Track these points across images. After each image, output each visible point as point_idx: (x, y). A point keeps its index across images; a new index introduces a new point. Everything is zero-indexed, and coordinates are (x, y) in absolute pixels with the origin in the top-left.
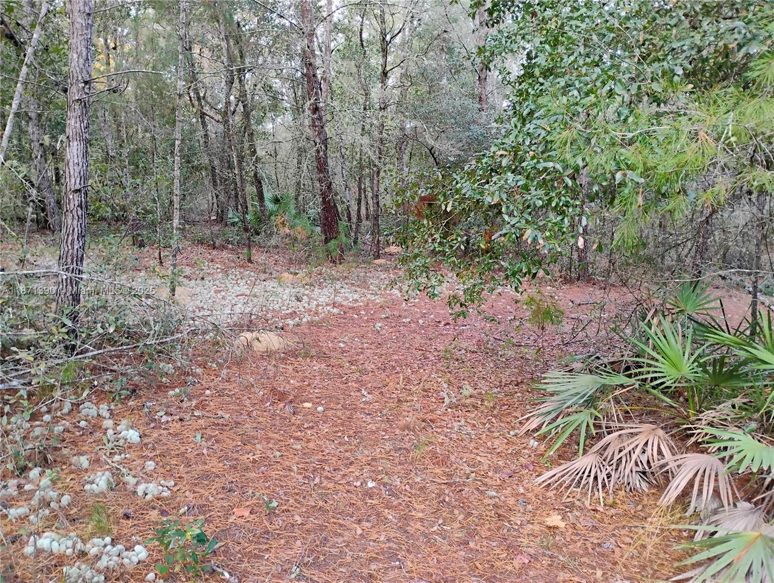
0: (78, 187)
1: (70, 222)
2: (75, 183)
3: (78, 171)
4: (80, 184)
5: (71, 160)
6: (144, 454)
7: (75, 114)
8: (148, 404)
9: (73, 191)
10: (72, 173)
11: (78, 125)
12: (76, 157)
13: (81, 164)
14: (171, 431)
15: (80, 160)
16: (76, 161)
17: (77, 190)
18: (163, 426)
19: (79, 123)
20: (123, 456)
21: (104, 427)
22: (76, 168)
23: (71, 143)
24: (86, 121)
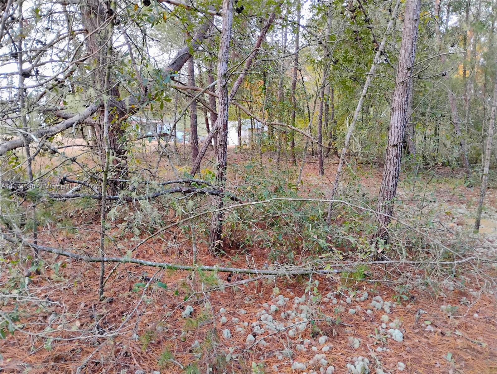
0: (396, 143)
1: (388, 167)
2: (394, 140)
3: (397, 132)
4: (397, 141)
5: (393, 125)
6: (400, 354)
7: (399, 92)
8: (421, 311)
9: (392, 146)
10: (393, 133)
11: (400, 100)
12: (396, 122)
13: (399, 127)
14: (430, 341)
15: (399, 124)
16: (396, 125)
17: (395, 145)
18: (425, 335)
19: (401, 98)
20: (385, 349)
21: (381, 319)
22: (396, 130)
23: (394, 113)
24: (406, 97)
